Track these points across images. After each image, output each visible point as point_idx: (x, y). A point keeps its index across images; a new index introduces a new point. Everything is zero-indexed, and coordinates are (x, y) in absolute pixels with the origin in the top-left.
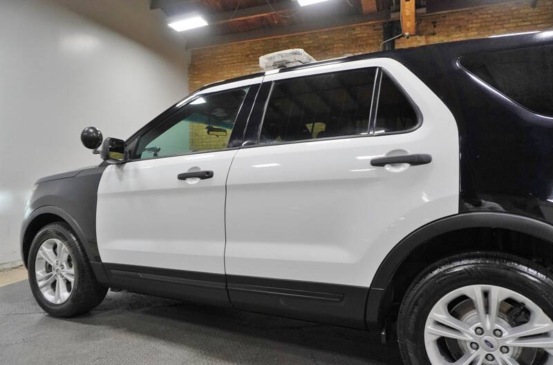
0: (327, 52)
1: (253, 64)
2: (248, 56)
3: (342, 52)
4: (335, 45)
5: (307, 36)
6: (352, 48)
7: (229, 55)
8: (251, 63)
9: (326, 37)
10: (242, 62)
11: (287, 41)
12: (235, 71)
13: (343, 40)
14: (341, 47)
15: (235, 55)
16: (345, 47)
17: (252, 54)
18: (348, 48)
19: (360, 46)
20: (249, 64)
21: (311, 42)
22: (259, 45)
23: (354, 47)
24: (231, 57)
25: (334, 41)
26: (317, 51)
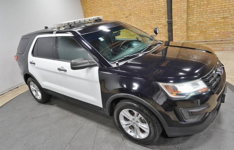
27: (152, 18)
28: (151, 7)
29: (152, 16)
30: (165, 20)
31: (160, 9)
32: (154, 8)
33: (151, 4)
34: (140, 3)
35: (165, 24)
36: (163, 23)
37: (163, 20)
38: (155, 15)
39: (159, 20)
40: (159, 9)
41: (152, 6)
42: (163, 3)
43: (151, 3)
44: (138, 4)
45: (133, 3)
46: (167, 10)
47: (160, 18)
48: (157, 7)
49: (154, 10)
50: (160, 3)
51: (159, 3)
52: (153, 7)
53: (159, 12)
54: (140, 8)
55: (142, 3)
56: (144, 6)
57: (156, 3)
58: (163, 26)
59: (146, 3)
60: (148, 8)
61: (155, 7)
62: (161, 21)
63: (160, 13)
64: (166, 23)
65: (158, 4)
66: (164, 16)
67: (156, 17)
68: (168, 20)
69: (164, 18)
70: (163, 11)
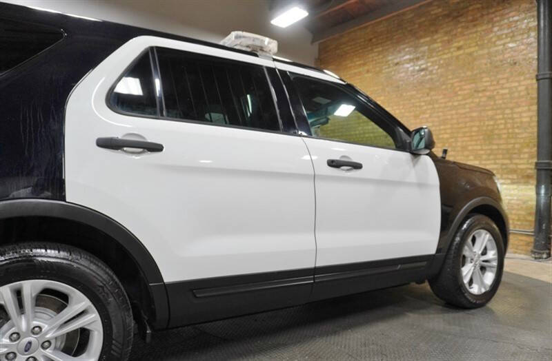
0: (459, 19)
1: (376, 48)
2: (371, 40)
3: (479, 15)
4: (471, 8)
5: (436, 3)
6: (492, 6)
7: (353, 42)
8: (374, 47)
10: (365, 48)
11: (412, 15)
12: (358, 59)
14: (478, 9)
15: (358, 41)
16: (483, 8)
17: (375, 37)
18: (488, 8)
20: (372, 49)
22: (382, 25)
23: (495, 4)
24: (355, 44)
26: (447, 20)
27: (489, 152)
28: (487, 123)
29: (486, 148)
30: (530, 161)
31: (517, 131)
32: (496, 127)
33: (488, 116)
34: (457, 114)
35: (529, 171)
36: (522, 169)
37: (522, 162)
38: (498, 145)
39: (511, 159)
40: (510, 131)
41: (492, 123)
42: (524, 115)
43: (490, 113)
44: (452, 115)
45: (438, 112)
46: (536, 134)
47: (515, 156)
48: (506, 123)
49: (496, 132)
50: (515, 116)
51: (512, 113)
52: (493, 125)
53: (512, 138)
54: (456, 126)
55: (464, 114)
56: (467, 119)
57: (503, 114)
58: (520, 177)
59: (474, 114)
60: (478, 127)
61: (501, 124)
62: (516, 164)
63: (513, 141)
64: (531, 169)
65: (510, 116)
66: (526, 150)
67: (500, 152)
68: (538, 159)
69: (526, 156)
70: (524, 136)
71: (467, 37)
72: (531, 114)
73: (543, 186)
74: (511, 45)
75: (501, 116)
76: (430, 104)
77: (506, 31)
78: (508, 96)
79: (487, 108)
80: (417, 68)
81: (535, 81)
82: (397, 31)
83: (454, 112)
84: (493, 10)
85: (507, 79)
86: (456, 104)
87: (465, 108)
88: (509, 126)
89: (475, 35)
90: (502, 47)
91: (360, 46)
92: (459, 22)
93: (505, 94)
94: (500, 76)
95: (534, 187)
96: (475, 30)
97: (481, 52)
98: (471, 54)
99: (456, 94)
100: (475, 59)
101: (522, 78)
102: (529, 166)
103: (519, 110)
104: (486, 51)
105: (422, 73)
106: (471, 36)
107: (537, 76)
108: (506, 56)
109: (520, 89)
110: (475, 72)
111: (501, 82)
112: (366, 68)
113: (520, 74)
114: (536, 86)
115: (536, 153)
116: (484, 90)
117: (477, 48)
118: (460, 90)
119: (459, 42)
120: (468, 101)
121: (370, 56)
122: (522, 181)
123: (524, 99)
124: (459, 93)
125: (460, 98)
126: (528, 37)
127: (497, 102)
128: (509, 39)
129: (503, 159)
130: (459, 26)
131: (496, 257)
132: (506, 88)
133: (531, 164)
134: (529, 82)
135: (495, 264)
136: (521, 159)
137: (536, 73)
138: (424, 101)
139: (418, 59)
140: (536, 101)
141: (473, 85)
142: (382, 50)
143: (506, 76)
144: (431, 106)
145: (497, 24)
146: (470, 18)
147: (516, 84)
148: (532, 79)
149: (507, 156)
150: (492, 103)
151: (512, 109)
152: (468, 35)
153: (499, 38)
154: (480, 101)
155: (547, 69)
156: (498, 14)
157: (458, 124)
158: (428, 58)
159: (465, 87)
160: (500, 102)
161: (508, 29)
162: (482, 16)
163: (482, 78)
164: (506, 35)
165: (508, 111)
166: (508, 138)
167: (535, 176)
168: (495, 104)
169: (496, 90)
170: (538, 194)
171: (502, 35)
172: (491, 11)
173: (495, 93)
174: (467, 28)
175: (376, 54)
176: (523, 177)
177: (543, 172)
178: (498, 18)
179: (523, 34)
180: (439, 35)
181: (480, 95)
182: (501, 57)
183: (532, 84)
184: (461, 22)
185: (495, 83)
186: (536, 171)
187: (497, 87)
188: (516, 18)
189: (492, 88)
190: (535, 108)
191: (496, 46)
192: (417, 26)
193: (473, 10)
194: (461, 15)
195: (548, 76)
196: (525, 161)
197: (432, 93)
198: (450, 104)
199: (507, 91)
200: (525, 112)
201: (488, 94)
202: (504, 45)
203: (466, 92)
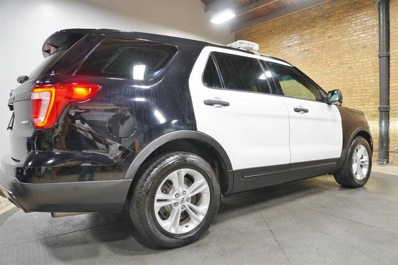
0: (329, 19)
1: (275, 36)
2: (271, 31)
3: (342, 17)
4: (337, 12)
5: (314, 8)
6: (350, 11)
7: (259, 32)
8: (273, 36)
9: (329, 6)
10: (267, 36)
11: (299, 16)
12: (263, 43)
13: (343, 6)
14: (341, 12)
15: (262, 32)
16: (344, 12)
17: (274, 29)
18: (347, 12)
19: (357, 8)
20: (272, 37)
21: (317, 13)
22: (278, 22)
23: (352, 10)
24: (260, 34)
25: (336, 8)
26: (321, 20)
27: (350, 101)
28: (348, 84)
29: (349, 99)
30: (375, 106)
31: (367, 88)
32: (354, 86)
33: (349, 79)
34: (329, 78)
35: (375, 112)
36: (370, 111)
37: (370, 106)
38: (355, 97)
39: (363, 105)
40: (363, 88)
41: (351, 83)
42: (371, 78)
43: (350, 77)
44: (326, 79)
45: (317, 77)
46: (378, 90)
47: (366, 103)
48: (360, 84)
49: (354, 89)
50: (365, 79)
51: (364, 78)
52: (352, 85)
53: (364, 92)
54: (328, 86)
55: (334, 78)
56: (336, 82)
57: (358, 78)
58: (369, 116)
59: (340, 78)
60: (343, 86)
61: (357, 84)
62: (367, 108)
63: (364, 94)
64: (376, 111)
65: (363, 79)
66: (372, 100)
67: (357, 101)
68: (380, 105)
69: (373, 103)
70: (371, 91)
71: (335, 30)
72: (375, 78)
73: (384, 121)
74: (362, 36)
75: (357, 79)
76: (311, 72)
77: (359, 27)
78: (362, 67)
79: (348, 74)
80: (303, 49)
81: (378, 57)
82: (289, 25)
83: (327, 77)
84: (351, 14)
85: (361, 56)
86: (328, 72)
87: (334, 75)
88: (362, 85)
89: (340, 29)
90: (357, 37)
91: (264, 35)
92: (329, 20)
93: (359, 66)
94: (356, 55)
95: (378, 122)
96: (339, 26)
97: (344, 40)
98: (337, 41)
99: (329, 66)
100: (340, 44)
101: (370, 56)
102: (374, 109)
103: (369, 75)
104: (347, 39)
105: (306, 52)
106: (337, 29)
107: (379, 55)
108: (360, 42)
109: (368, 62)
110: (341, 52)
111: (356, 58)
112: (269, 49)
113: (368, 53)
114: (378, 61)
115: (379, 102)
116: (346, 63)
117: (341, 37)
118: (331, 63)
119: (329, 33)
120: (336, 70)
121: (271, 41)
122: (371, 118)
123: (371, 69)
124: (331, 65)
125: (331, 68)
126: (373, 31)
127: (355, 71)
128: (361, 32)
129: (359, 105)
130: (330, 23)
131: (368, 159)
132: (360, 62)
133: (376, 108)
134: (374, 58)
135: (367, 163)
136: (369, 105)
137: (378, 53)
138: (308, 71)
139: (303, 43)
140: (379, 70)
141: (339, 60)
142: (279, 38)
143: (359, 54)
144: (312, 73)
145: (354, 22)
146: (337, 18)
147: (366, 60)
148: (376, 57)
149: (361, 104)
150: (351, 71)
151: (364, 75)
152: (336, 28)
153: (355, 31)
154: (344, 70)
155: (385, 50)
156: (354, 16)
157: (330, 84)
158: (310, 43)
159: (335, 61)
160: (357, 70)
161: (360, 26)
162: (344, 17)
163: (344, 56)
164: (359, 29)
165: (361, 76)
166: (362, 92)
167: (379, 115)
168: (353, 72)
169: (354, 63)
170: (380, 126)
171: (357, 29)
172: (350, 14)
173: (353, 65)
174: (335, 24)
175: (275, 40)
176: (371, 116)
177: (383, 113)
178: (354, 19)
179: (369, 29)
180: (317, 29)
181: (344, 66)
182: (356, 43)
183: (376, 60)
184: (331, 21)
185: (353, 59)
186: (379, 112)
187: (354, 61)
188: (366, 19)
189: (351, 62)
190: (378, 74)
191: (353, 36)
192: (302, 22)
193: (338, 13)
194: (331, 16)
195: (386, 55)
196: (372, 107)
197: (313, 65)
198: (325, 72)
199: (360, 64)
200: (372, 76)
201: (348, 65)
202: (358, 35)
203: (334, 64)
